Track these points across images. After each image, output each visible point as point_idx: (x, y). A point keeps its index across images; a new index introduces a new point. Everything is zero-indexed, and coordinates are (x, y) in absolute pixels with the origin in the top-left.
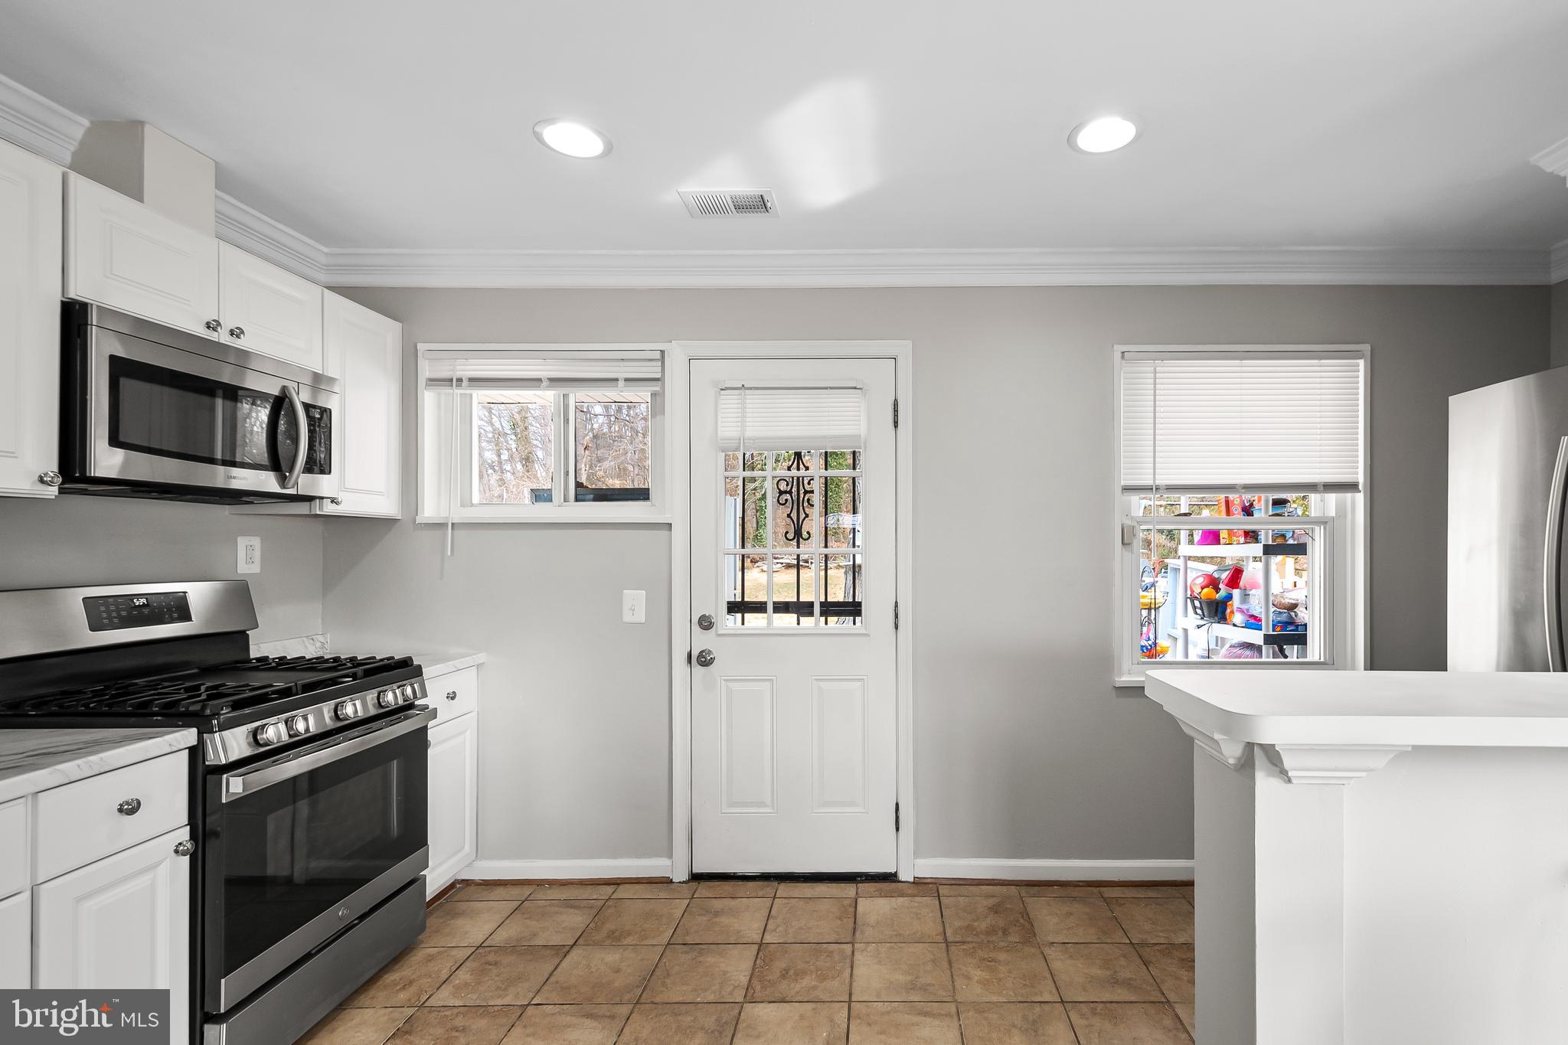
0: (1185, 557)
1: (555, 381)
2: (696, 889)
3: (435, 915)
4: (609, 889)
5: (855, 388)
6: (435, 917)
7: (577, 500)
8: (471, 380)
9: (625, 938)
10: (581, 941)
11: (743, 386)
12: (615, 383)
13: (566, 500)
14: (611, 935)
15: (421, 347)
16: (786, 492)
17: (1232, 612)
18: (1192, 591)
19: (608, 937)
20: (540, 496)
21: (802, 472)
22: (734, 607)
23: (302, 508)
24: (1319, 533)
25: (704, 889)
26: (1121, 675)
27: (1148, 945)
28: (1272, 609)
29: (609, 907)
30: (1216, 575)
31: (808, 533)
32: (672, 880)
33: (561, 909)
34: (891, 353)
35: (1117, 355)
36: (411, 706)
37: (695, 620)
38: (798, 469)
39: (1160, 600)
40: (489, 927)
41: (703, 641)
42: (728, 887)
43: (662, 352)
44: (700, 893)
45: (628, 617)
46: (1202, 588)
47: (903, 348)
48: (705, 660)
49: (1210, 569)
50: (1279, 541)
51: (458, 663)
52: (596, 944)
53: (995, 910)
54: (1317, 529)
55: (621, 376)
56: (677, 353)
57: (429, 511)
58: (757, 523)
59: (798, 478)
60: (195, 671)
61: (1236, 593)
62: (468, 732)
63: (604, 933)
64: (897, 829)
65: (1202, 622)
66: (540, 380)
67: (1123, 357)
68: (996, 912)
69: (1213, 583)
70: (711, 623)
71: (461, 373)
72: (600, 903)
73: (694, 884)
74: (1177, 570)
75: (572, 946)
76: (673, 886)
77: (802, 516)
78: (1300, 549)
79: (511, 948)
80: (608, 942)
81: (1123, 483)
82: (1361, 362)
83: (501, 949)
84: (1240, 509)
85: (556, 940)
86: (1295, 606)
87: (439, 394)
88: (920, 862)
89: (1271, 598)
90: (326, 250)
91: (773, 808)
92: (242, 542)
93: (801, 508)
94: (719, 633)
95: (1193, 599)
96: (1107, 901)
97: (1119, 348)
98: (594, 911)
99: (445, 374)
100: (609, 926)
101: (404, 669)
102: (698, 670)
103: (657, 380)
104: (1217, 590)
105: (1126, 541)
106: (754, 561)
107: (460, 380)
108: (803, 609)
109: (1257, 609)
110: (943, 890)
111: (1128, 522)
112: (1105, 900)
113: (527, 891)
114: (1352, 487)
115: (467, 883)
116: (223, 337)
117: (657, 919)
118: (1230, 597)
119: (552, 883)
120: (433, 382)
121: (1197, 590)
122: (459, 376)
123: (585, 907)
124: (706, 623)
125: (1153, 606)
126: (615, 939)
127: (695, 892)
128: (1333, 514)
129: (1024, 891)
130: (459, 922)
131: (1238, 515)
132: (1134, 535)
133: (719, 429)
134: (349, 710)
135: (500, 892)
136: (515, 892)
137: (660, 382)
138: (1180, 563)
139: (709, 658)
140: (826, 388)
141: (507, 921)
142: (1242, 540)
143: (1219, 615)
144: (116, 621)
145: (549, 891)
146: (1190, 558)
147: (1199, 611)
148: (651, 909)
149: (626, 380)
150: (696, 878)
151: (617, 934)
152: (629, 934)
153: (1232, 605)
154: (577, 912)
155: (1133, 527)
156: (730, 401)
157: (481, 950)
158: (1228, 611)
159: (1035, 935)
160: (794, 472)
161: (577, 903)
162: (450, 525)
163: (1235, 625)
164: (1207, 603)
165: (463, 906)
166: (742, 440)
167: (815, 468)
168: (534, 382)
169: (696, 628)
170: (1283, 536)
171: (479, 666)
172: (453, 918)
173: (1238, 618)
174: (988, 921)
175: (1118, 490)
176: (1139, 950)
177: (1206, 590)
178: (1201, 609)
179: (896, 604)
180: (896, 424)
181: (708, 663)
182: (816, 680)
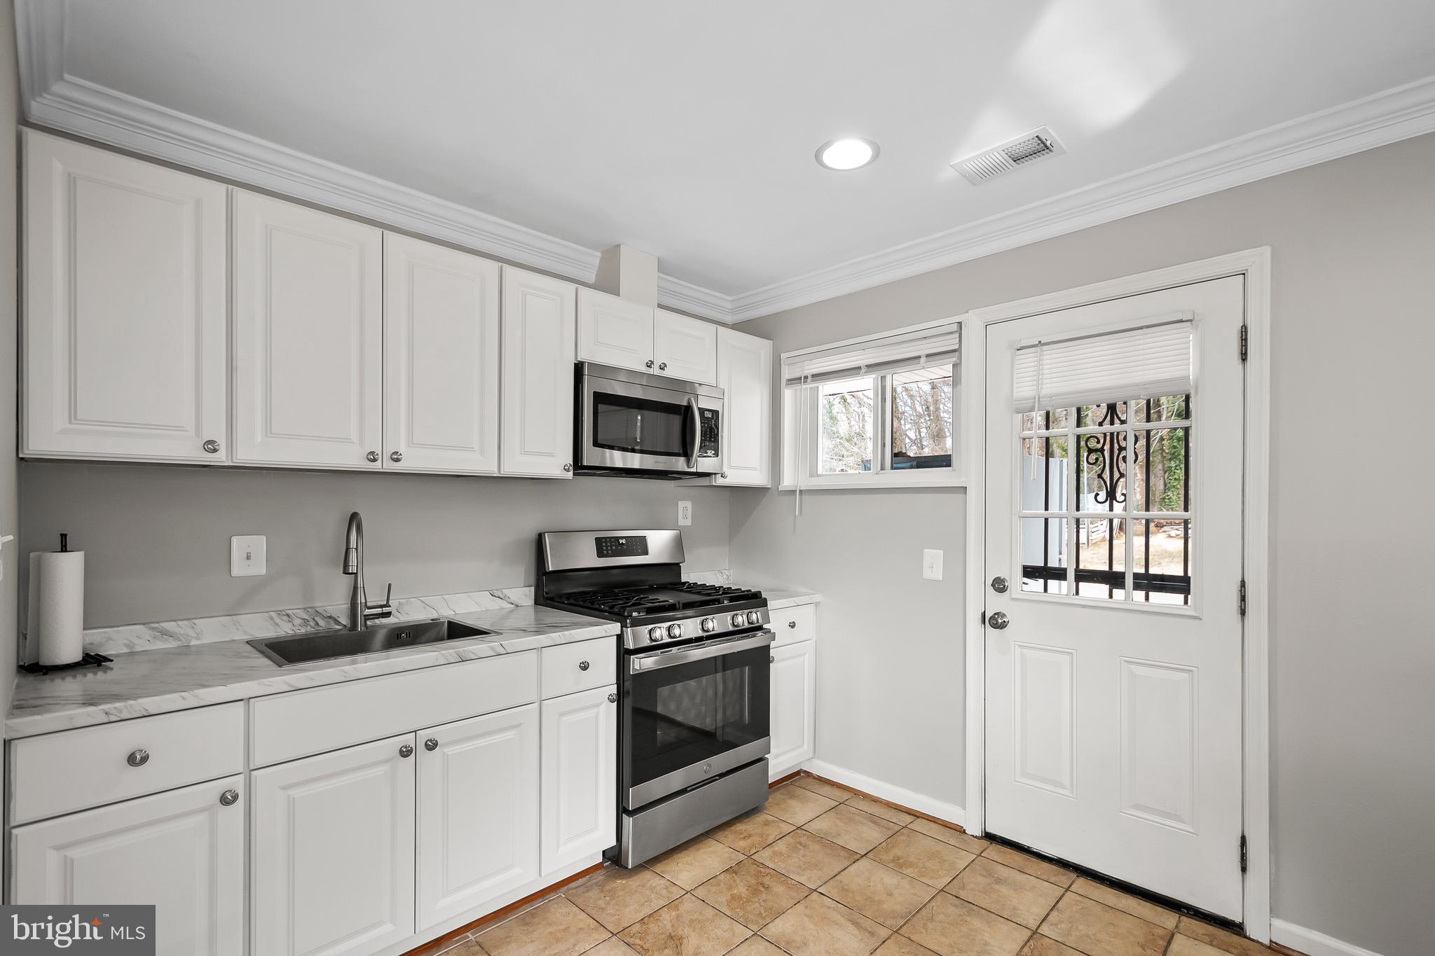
1: (871, 367)
2: (986, 848)
3: (779, 792)
4: (909, 818)
5: (1181, 321)
6: (781, 794)
7: (892, 468)
8: (813, 376)
9: (906, 868)
10: (870, 855)
11: (1040, 342)
12: (917, 361)
13: (882, 469)
14: (896, 859)
15: (783, 356)
16: (1096, 451)
19: (893, 861)
20: (866, 465)
21: (1117, 426)
22: (1030, 572)
23: (703, 481)
25: (994, 851)
29: (903, 834)
31: (1125, 494)
32: (965, 830)
33: (865, 821)
34: (1240, 267)
36: (760, 628)
37: (989, 582)
38: (1112, 423)
40: (811, 815)
41: (996, 603)
42: (1018, 858)
43: (960, 323)
44: (988, 853)
45: (927, 574)
47: (1256, 259)
48: (996, 622)
51: (797, 600)
52: (881, 862)
55: (923, 353)
56: (973, 321)
57: (787, 481)
58: (1165, 485)
59: (1112, 434)
60: (647, 587)
62: (807, 655)
63: (891, 855)
64: (1244, 869)
66: (859, 368)
70: (1004, 586)
71: (806, 372)
72: (897, 828)
73: (985, 843)
75: (862, 856)
76: (964, 836)
77: (1116, 475)
79: (820, 839)
80: (891, 865)
83: (812, 835)
85: (852, 846)
87: (796, 390)
90: (730, 298)
91: (1073, 793)
92: (681, 504)
93: (1115, 469)
94: (1013, 597)
98: (890, 833)
99: (797, 375)
100: (897, 851)
101: (753, 599)
102: (991, 633)
103: (954, 351)
106: (1159, 526)
107: (806, 377)
108: (1113, 579)
113: (846, 796)
115: (808, 774)
116: (656, 371)
117: (940, 862)
119: (866, 796)
120: (791, 381)
122: (806, 375)
123: (883, 826)
124: (999, 585)
126: (899, 864)
127: (984, 850)
130: (793, 803)
133: (1015, 390)
134: (710, 625)
135: (827, 790)
136: (837, 793)
137: (957, 353)
139: (1000, 621)
140: (1141, 328)
141: (824, 815)
144: (610, 552)
145: (861, 802)
148: (937, 851)
149: (928, 356)
150: (990, 837)
151: (901, 861)
152: (911, 865)
154: (876, 828)
156: (1028, 358)
157: (799, 831)
160: (1107, 428)
161: (878, 820)
162: (798, 492)
165: (799, 791)
166: (1037, 399)
167: (1134, 422)
168: (854, 371)
169: (990, 590)
171: (817, 604)
172: (791, 798)
179: (1243, 584)
180: (1244, 357)
181: (1002, 626)
182: (1126, 661)
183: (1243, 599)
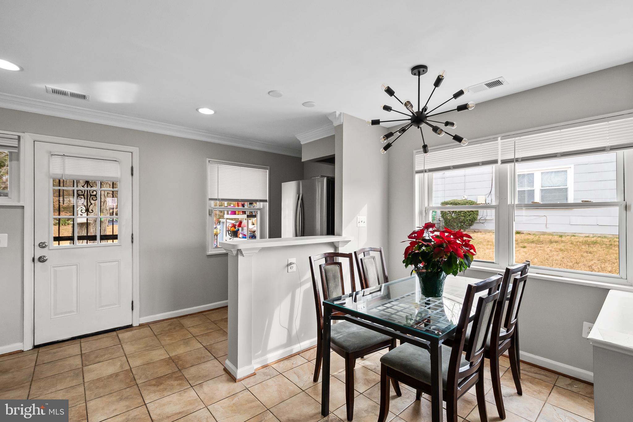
0: (226, 218)
2: (39, 349)
5: (116, 161)
11: (64, 155)
16: (81, 195)
17: (239, 234)
18: (228, 228)
24: (259, 212)
25: (44, 348)
26: (208, 252)
27: (216, 321)
28: (249, 232)
30: (235, 224)
31: (92, 210)
32: (24, 350)
34: (131, 151)
35: (207, 161)
37: (36, 244)
39: (218, 232)
41: (40, 252)
43: (19, 136)
44: (42, 350)
46: (231, 228)
47: (135, 150)
48: (42, 260)
49: (233, 222)
50: (251, 214)
53: (170, 325)
54: (258, 211)
56: (27, 137)
59: (87, 190)
61: (240, 228)
64: (132, 309)
65: (231, 238)
67: (209, 162)
68: (171, 325)
69: (234, 226)
70: (45, 245)
74: (223, 223)
76: (26, 352)
77: (89, 204)
78: (255, 216)
81: (209, 197)
82: (268, 171)
84: (241, 205)
86: (255, 231)
88: (141, 319)
89: (249, 230)
91: (77, 312)
93: (89, 200)
94: (49, 249)
95: (228, 231)
96: (205, 315)
97: (208, 159)
102: (38, 264)
103: (15, 147)
104: (235, 228)
105: (210, 214)
109: (245, 233)
110: (150, 325)
111: (210, 208)
112: (204, 315)
114: (265, 201)
117: (24, 362)
118: (238, 230)
121: (230, 228)
124: (42, 245)
125: (216, 234)
127: (39, 351)
128: (262, 208)
129: (178, 319)
131: (241, 207)
132: (212, 212)
133: (50, 170)
137: (18, 148)
138: (224, 220)
140: (103, 160)
142: (242, 213)
143: (236, 235)
146: (228, 219)
147: (230, 234)
148: (17, 361)
150: (38, 346)
153: (239, 232)
155: (212, 210)
158: (238, 234)
159: (184, 327)
160: (86, 188)
163: (240, 238)
164: (232, 232)
169: (37, 248)
170: (252, 213)
173: (241, 236)
174: (168, 328)
175: (208, 200)
176: (215, 322)
177: (232, 228)
178: (231, 234)
179: (132, 235)
180: (132, 174)
181: (44, 261)
182: (98, 263)
183: (132, 238)
